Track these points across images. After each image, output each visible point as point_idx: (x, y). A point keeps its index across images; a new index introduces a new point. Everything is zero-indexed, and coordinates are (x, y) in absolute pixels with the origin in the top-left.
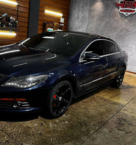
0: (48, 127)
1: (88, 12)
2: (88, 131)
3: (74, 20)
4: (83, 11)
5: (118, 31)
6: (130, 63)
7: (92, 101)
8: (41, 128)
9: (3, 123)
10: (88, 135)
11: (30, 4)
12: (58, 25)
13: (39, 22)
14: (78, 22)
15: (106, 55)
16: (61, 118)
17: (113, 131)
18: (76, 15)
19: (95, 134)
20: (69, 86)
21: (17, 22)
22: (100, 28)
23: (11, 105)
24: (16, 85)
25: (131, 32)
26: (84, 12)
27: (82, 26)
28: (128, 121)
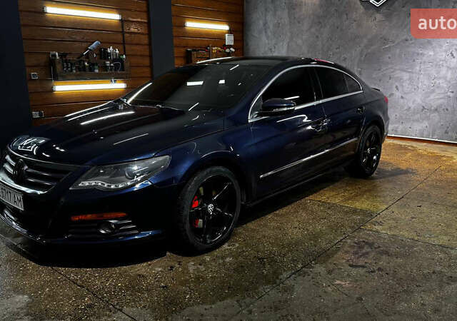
0: (183, 273)
1: (287, 11)
2: (276, 274)
3: (257, 35)
4: (276, 11)
5: (362, 45)
6: (401, 117)
7: (298, 212)
8: (168, 275)
9: (87, 271)
10: (275, 283)
11: (148, 12)
12: (220, 51)
13: (176, 50)
14: (268, 38)
15: (321, 102)
16: (217, 252)
17: (337, 270)
18: (261, 22)
19: (291, 277)
20: (228, 180)
21: (124, 56)
22: (319, 43)
23: (94, 230)
24: (100, 184)
25: (393, 42)
26: (279, 13)
27: (276, 46)
28: (379, 247)
